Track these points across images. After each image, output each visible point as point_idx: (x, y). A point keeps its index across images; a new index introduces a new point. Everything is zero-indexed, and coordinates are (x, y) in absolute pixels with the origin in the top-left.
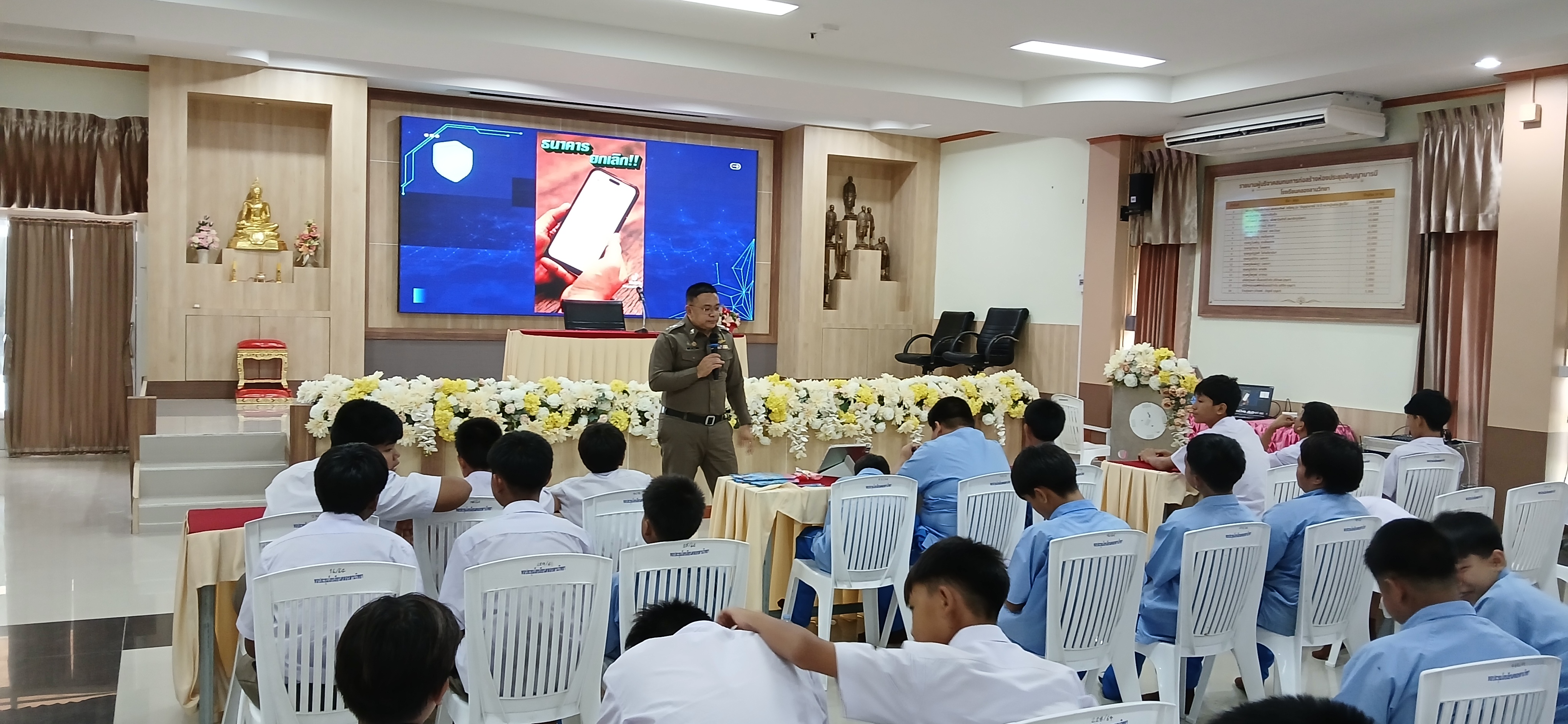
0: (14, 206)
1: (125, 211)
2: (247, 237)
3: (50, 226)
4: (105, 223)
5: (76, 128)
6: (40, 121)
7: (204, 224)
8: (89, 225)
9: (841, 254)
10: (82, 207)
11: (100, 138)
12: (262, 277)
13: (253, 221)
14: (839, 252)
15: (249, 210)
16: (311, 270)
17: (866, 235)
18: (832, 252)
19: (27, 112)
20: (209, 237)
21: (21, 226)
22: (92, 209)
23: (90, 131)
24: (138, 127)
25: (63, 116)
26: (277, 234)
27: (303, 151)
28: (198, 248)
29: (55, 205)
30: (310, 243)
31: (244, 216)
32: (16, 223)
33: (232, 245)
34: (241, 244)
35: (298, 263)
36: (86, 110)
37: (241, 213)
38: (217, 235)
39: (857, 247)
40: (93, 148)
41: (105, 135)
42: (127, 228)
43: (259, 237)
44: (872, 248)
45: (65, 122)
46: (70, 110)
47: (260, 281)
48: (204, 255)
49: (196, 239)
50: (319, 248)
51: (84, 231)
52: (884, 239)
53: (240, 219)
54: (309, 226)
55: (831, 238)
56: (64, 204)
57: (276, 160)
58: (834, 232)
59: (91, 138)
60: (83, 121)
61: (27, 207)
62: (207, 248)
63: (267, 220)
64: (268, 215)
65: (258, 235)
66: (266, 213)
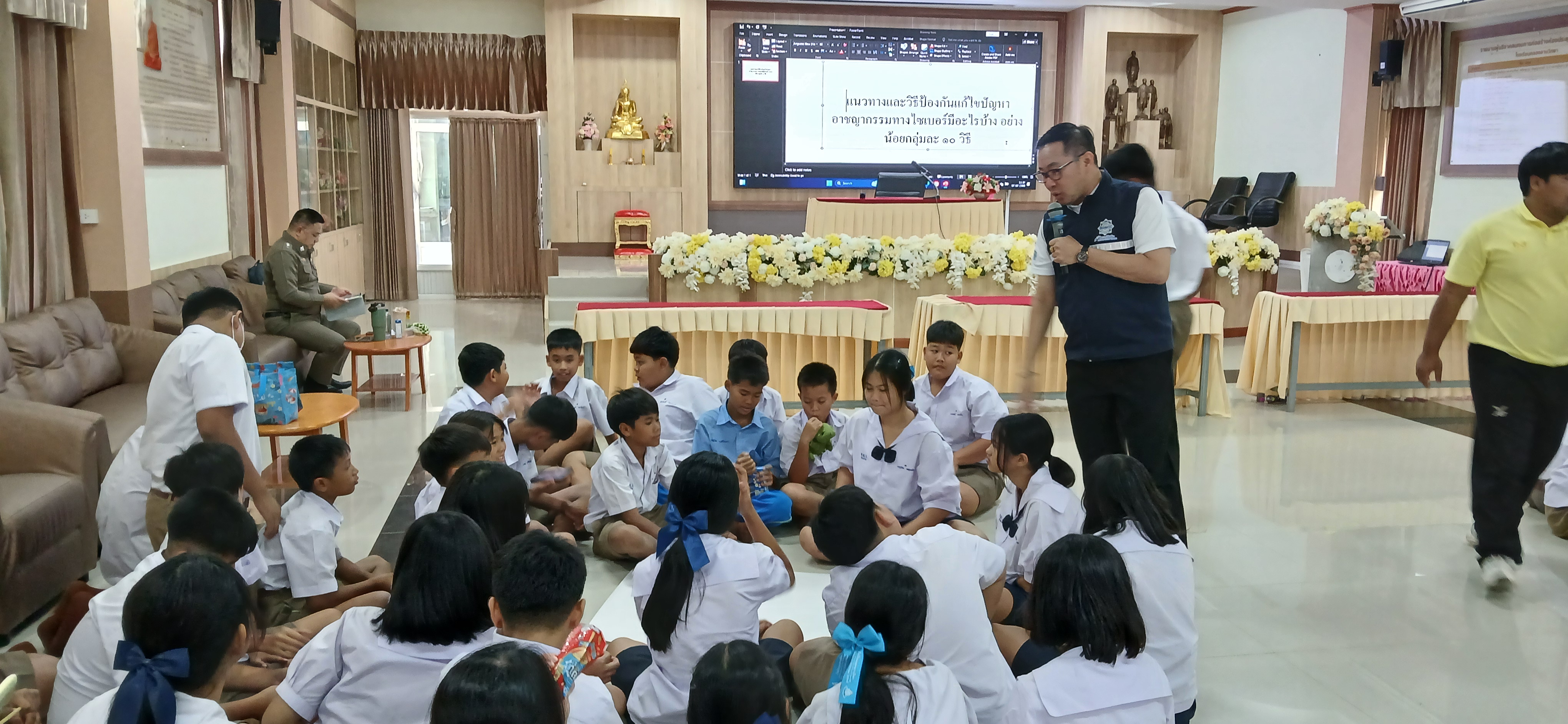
0: (454, 109)
1: (531, 112)
2: (619, 129)
3: (478, 123)
4: (516, 120)
5: (494, 46)
6: (469, 42)
7: (588, 119)
8: (504, 122)
9: (1121, 125)
10: (501, 108)
11: (511, 53)
12: (631, 160)
13: (624, 115)
14: (1119, 124)
15: (620, 107)
16: (667, 155)
17: (1146, 107)
18: (1112, 124)
19: (460, 36)
20: (592, 129)
21: (458, 124)
22: (508, 110)
23: (504, 48)
24: (538, 44)
25: (484, 37)
26: (641, 126)
27: (659, 57)
28: (584, 139)
29: (482, 108)
30: (666, 132)
31: (616, 112)
32: (455, 122)
33: (608, 135)
34: (616, 134)
35: (658, 149)
36: (500, 32)
37: (615, 109)
38: (597, 128)
40: (507, 60)
41: (515, 51)
42: (532, 122)
43: (628, 128)
45: (486, 42)
46: (489, 32)
47: (630, 163)
48: (588, 144)
49: (582, 132)
50: (673, 136)
51: (502, 126)
53: (614, 115)
54: (665, 118)
55: (1113, 110)
56: (488, 106)
57: (640, 65)
58: (1115, 105)
59: (504, 54)
60: (498, 41)
61: (463, 109)
62: (591, 139)
63: (634, 115)
64: (635, 111)
65: (628, 127)
66: (633, 109)
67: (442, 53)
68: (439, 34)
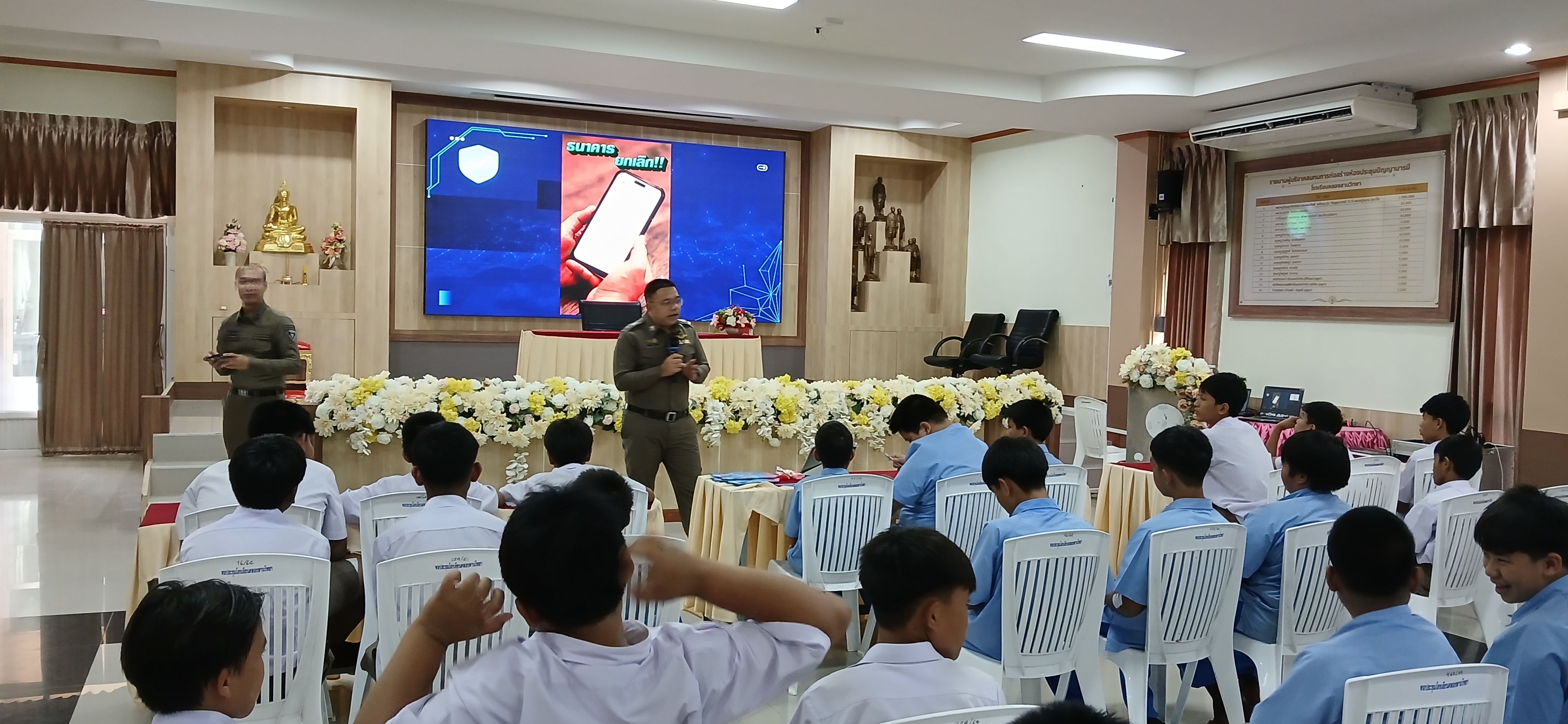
0: (47, 210)
1: (155, 215)
2: (273, 239)
3: (83, 229)
4: (135, 226)
5: (107, 133)
6: (73, 127)
7: (232, 227)
8: (120, 228)
9: (870, 255)
10: (113, 211)
11: (130, 142)
12: (288, 279)
13: (281, 224)
14: (868, 254)
15: (276, 214)
16: (336, 272)
17: (895, 237)
18: (861, 254)
19: (60, 118)
20: (236, 240)
21: (54, 230)
22: (123, 212)
23: (120, 135)
24: (168, 132)
25: (94, 121)
26: (303, 237)
27: (330, 154)
28: (225, 251)
29: (87, 209)
30: (335, 245)
31: (271, 220)
32: (50, 227)
33: (259, 247)
34: (268, 247)
35: (325, 266)
36: (116, 115)
37: (269, 216)
38: (244, 238)
39: (886, 248)
40: (123, 152)
41: (135, 140)
42: (157, 230)
44: (902, 249)
45: (97, 127)
46: (101, 115)
47: (286, 283)
48: (231, 258)
49: (223, 242)
50: (346, 251)
51: (115, 234)
52: (914, 241)
53: (268, 222)
54: (335, 229)
55: (860, 240)
56: (94, 209)
57: (304, 163)
58: (862, 234)
59: (121, 143)
60: (113, 126)
61: (59, 211)
62: (235, 251)
63: (294, 223)
64: (295, 218)
65: (286, 239)
66: (293, 216)
67: (33, 138)
68: (30, 114)
